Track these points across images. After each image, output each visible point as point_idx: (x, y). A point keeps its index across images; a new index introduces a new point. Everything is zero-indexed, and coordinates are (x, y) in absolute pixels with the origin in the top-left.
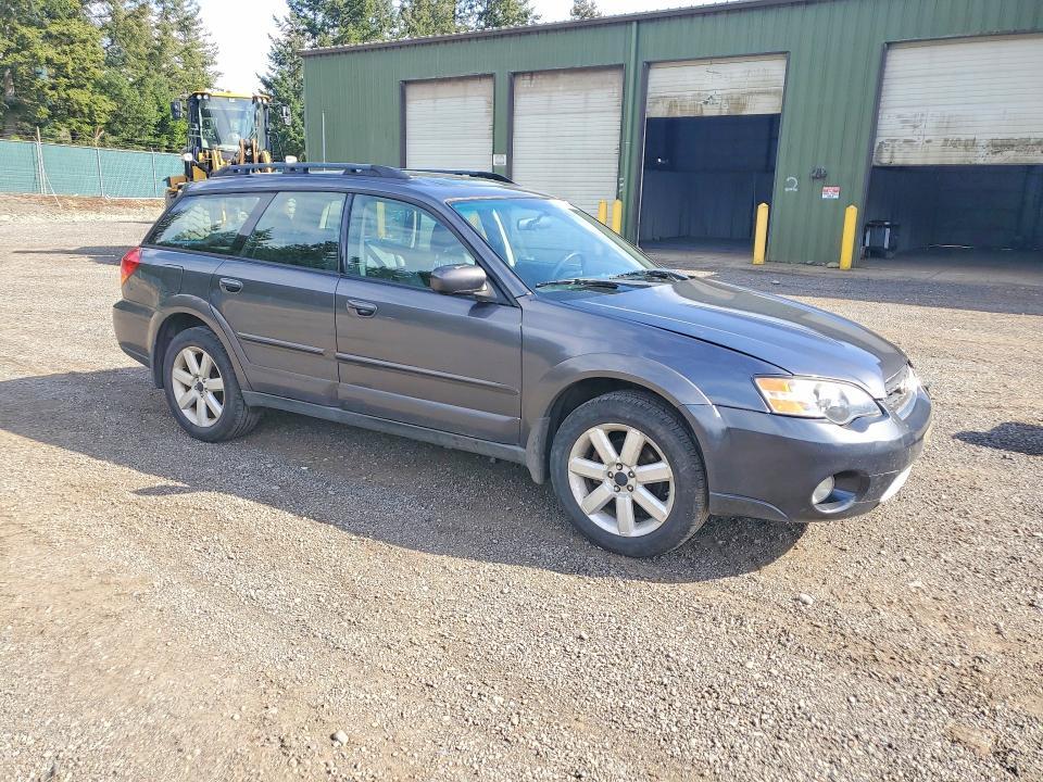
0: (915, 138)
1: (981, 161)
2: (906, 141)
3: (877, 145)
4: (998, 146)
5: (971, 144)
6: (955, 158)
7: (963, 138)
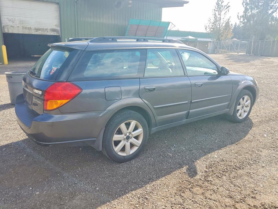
0: (14, 26)
1: (33, 33)
2: (11, 26)
3: (2, 26)
4: (37, 30)
5: (30, 29)
6: (27, 32)
7: (27, 27)
